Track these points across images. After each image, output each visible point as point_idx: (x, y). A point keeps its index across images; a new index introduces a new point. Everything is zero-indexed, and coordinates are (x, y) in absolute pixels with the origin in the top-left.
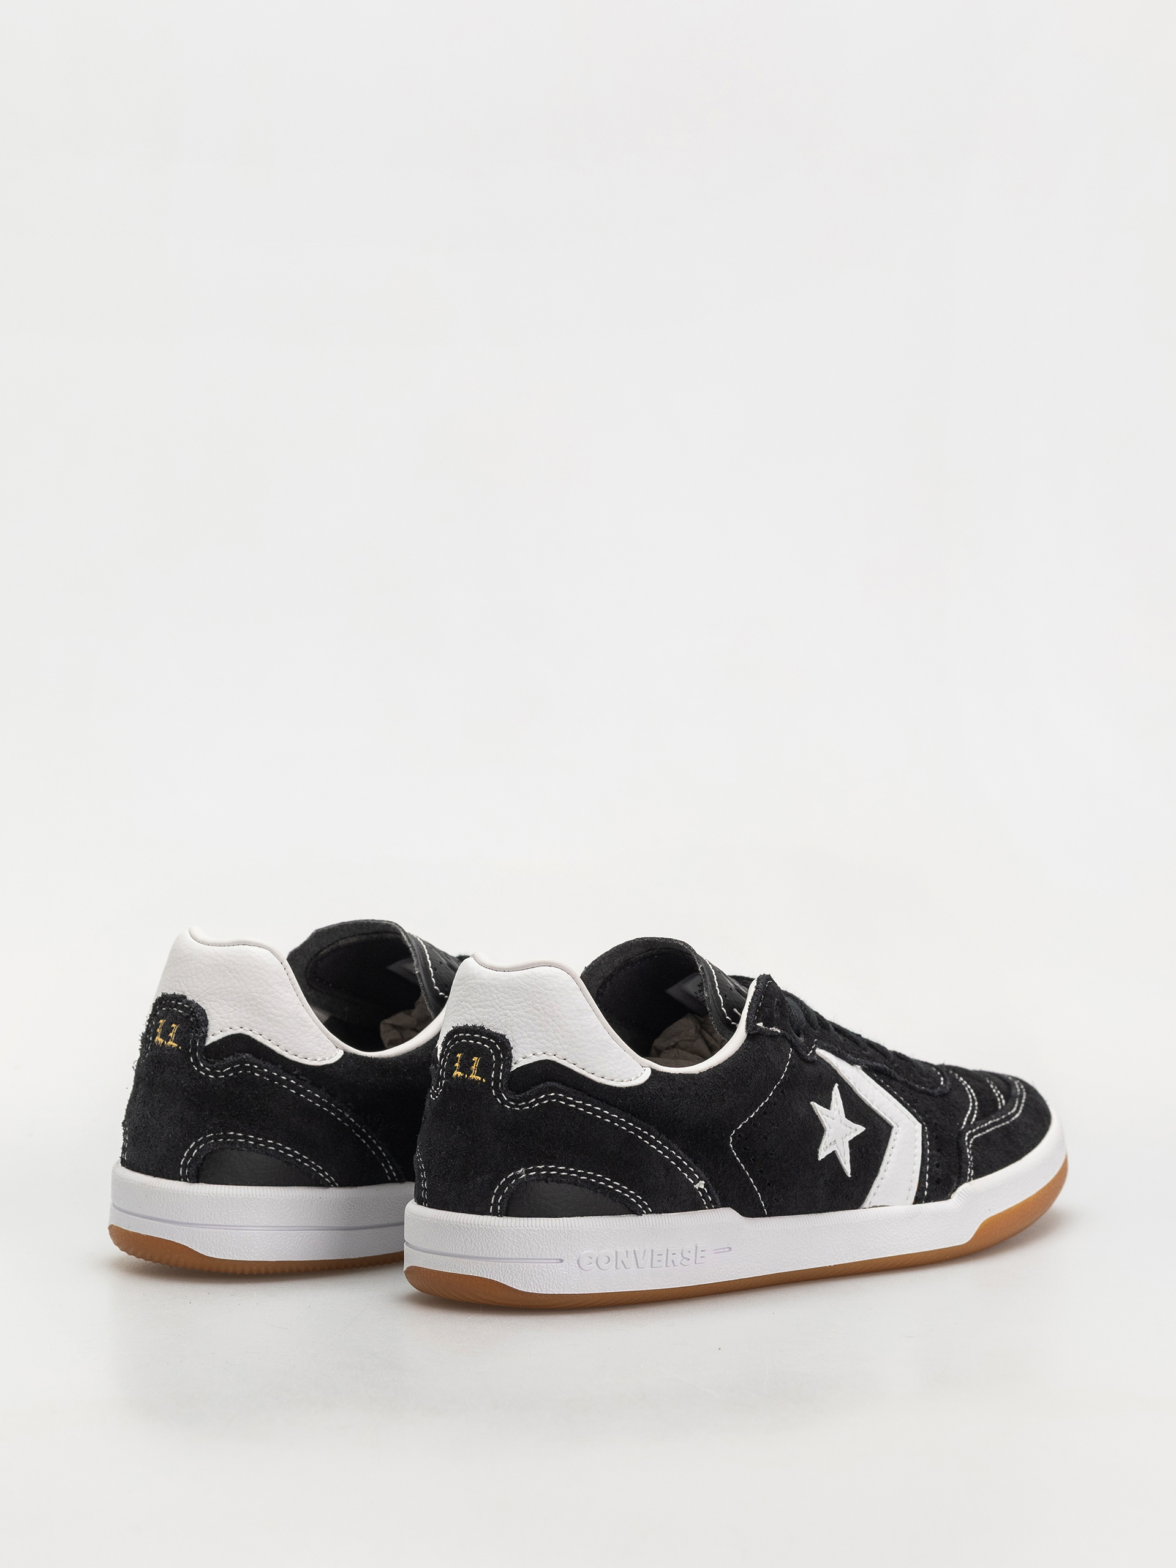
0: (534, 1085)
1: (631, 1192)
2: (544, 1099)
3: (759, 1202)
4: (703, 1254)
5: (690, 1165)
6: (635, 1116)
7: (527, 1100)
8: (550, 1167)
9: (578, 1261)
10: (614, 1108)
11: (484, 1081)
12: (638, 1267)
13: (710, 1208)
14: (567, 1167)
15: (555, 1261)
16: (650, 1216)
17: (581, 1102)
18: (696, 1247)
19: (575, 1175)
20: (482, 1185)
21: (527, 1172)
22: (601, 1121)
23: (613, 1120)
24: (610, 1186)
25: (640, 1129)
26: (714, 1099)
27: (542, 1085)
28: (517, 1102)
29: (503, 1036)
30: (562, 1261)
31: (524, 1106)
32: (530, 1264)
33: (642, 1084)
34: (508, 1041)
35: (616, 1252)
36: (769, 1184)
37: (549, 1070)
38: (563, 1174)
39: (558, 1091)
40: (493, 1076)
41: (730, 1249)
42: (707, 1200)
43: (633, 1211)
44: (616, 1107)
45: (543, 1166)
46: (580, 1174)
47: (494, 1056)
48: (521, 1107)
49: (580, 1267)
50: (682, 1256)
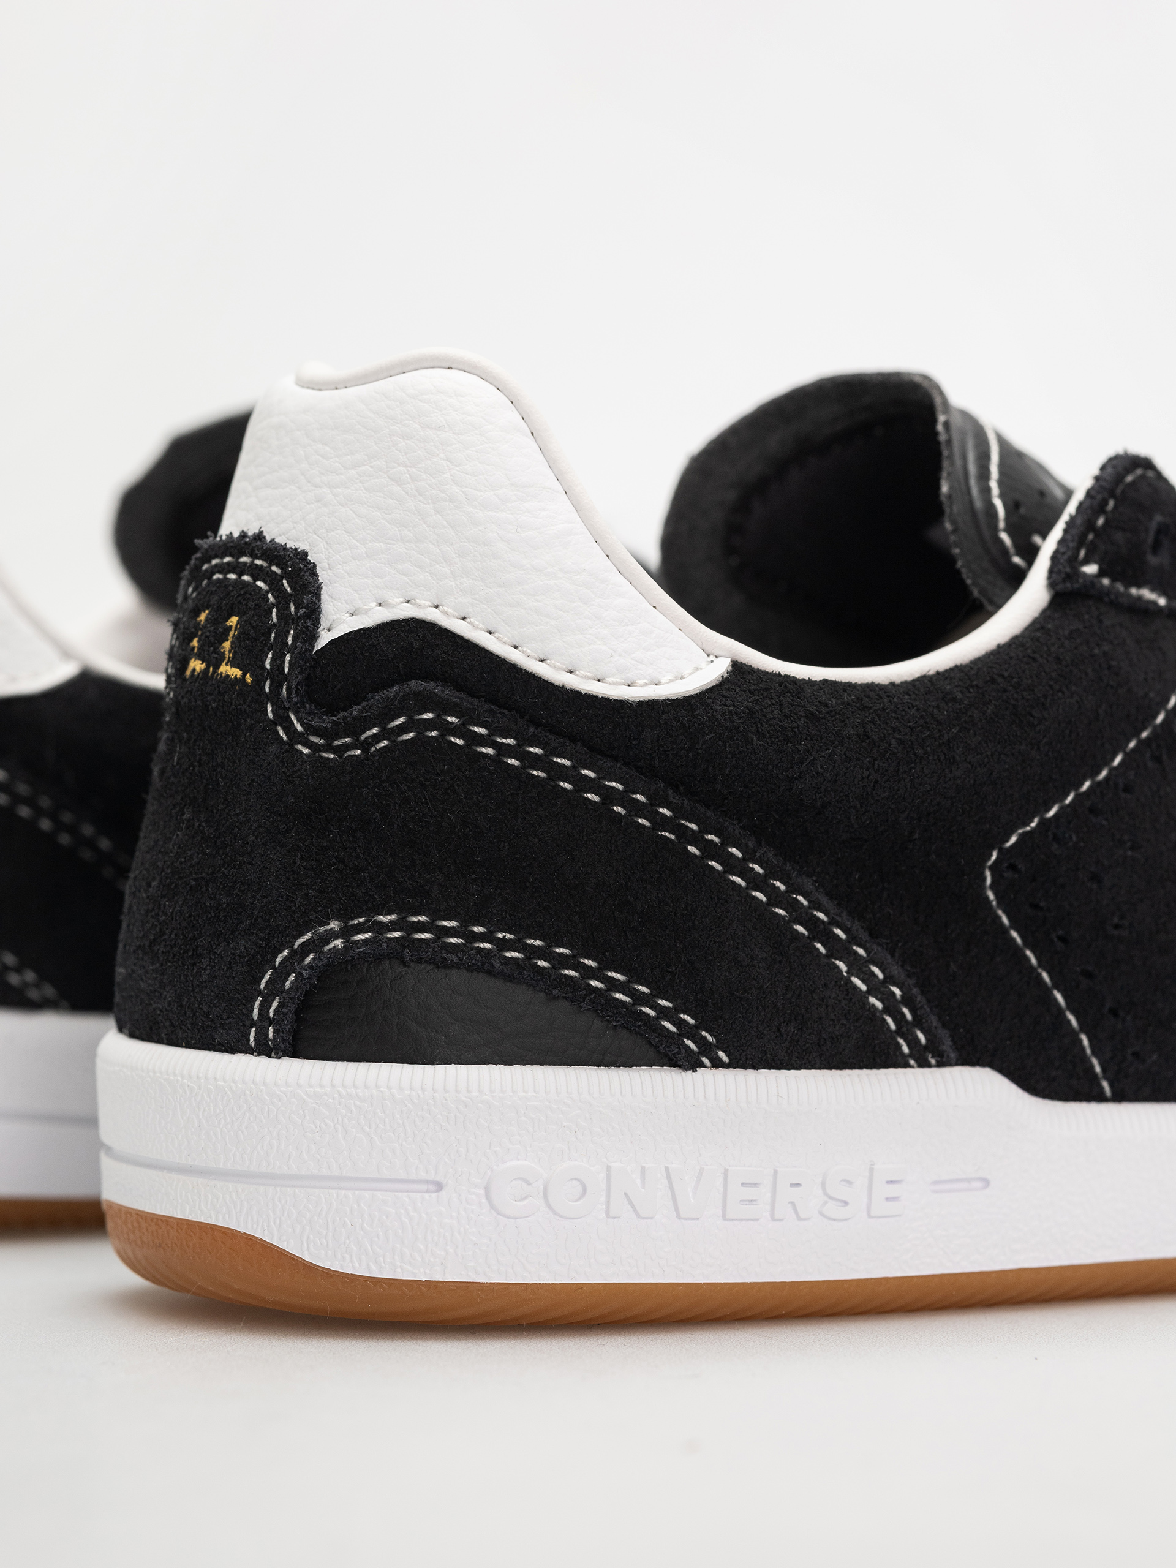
0: (376, 690)
1: (663, 1003)
2: (403, 729)
3: (1085, 1059)
4: (892, 1191)
5: (853, 939)
6: (676, 789)
7: (355, 733)
8: (414, 919)
9: (487, 1190)
10: (609, 763)
11: (249, 679)
12: (679, 1216)
13: (923, 1064)
14: (466, 923)
15: (424, 1187)
16: (721, 1072)
17: (511, 741)
18: (871, 1170)
19: (487, 946)
20: (231, 967)
21: (346, 932)
22: (575, 800)
23: (609, 796)
24: (594, 983)
25: (694, 827)
26: (920, 752)
27: (396, 688)
28: (329, 735)
29: (302, 556)
30: (439, 1187)
31: (348, 747)
32: (350, 1193)
33: (691, 697)
34: (312, 569)
35: (609, 1168)
36: (1114, 1012)
37: (416, 644)
38: (453, 940)
39: (443, 708)
40: (268, 666)
41: (986, 1183)
42: (913, 1042)
43: (670, 1059)
44: (615, 758)
45: (393, 917)
46: (504, 945)
47: (275, 610)
48: (340, 750)
49: (492, 1207)
50: (825, 1193)
